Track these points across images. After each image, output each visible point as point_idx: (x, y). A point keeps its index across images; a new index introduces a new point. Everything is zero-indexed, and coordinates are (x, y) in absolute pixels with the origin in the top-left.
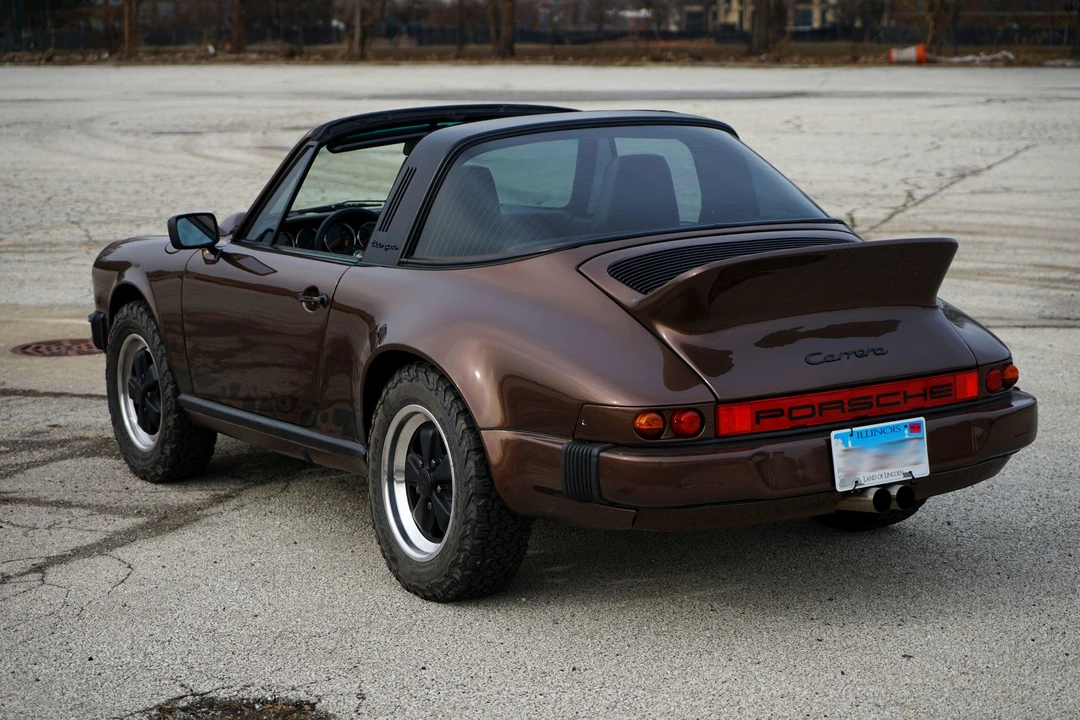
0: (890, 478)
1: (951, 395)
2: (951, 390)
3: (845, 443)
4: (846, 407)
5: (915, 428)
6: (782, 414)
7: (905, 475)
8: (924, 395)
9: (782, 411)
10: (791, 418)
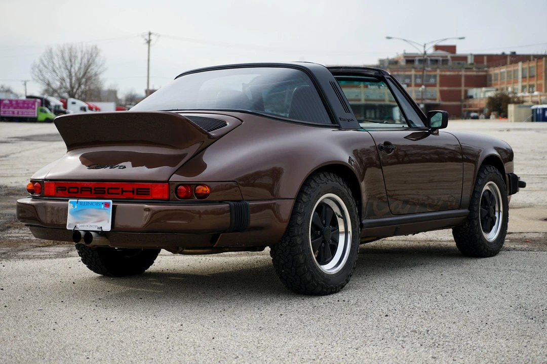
0: (91, 228)
1: (149, 194)
2: (149, 192)
3: (74, 206)
4: (93, 191)
5: (107, 205)
6: (65, 190)
7: (98, 228)
8: (133, 191)
9: (65, 188)
10: (69, 192)
